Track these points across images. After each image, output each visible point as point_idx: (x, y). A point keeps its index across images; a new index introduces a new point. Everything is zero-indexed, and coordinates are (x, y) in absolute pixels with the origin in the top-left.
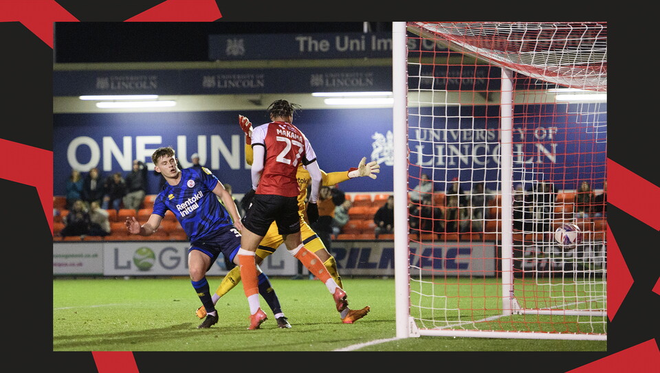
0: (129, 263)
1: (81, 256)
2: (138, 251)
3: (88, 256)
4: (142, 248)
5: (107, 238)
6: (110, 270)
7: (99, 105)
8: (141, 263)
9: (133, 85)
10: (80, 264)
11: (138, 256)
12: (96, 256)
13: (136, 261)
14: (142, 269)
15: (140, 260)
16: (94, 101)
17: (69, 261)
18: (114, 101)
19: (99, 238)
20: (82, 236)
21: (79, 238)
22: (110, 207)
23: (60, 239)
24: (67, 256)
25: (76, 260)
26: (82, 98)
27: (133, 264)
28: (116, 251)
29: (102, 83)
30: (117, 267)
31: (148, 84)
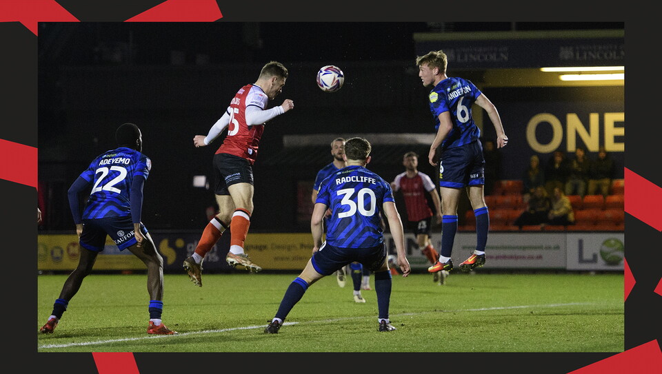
0: (595, 256)
1: (540, 247)
2: (606, 243)
3: (548, 248)
4: (609, 240)
5: (571, 228)
6: (573, 264)
7: (564, 78)
8: (608, 256)
9: (601, 55)
10: (540, 257)
11: (605, 249)
12: (557, 248)
13: (603, 254)
14: (610, 263)
15: (607, 254)
16: (558, 72)
17: (527, 253)
18: (580, 73)
19: (562, 228)
20: (543, 225)
21: (539, 228)
22: (574, 193)
23: (516, 228)
24: (524, 248)
25: (536, 253)
26: (545, 70)
27: (599, 258)
28: (581, 242)
29: (566, 53)
30: (581, 260)
31: (618, 54)
